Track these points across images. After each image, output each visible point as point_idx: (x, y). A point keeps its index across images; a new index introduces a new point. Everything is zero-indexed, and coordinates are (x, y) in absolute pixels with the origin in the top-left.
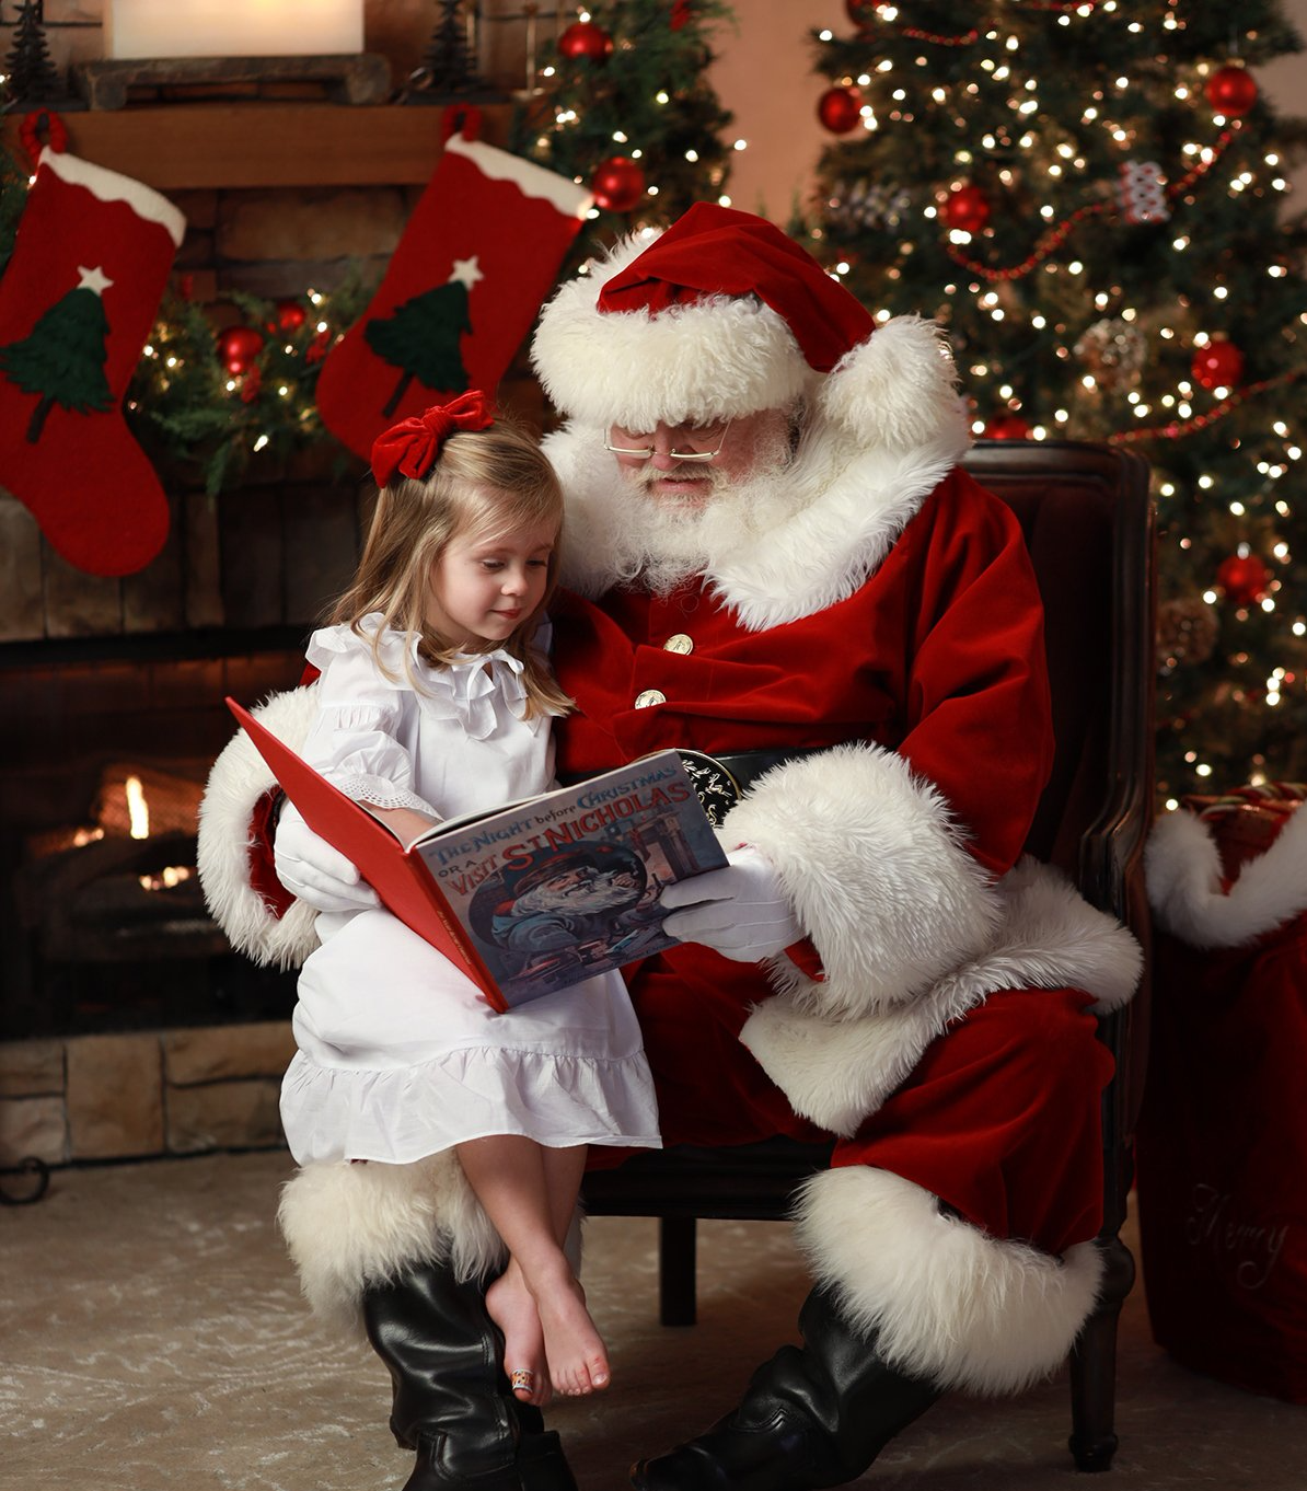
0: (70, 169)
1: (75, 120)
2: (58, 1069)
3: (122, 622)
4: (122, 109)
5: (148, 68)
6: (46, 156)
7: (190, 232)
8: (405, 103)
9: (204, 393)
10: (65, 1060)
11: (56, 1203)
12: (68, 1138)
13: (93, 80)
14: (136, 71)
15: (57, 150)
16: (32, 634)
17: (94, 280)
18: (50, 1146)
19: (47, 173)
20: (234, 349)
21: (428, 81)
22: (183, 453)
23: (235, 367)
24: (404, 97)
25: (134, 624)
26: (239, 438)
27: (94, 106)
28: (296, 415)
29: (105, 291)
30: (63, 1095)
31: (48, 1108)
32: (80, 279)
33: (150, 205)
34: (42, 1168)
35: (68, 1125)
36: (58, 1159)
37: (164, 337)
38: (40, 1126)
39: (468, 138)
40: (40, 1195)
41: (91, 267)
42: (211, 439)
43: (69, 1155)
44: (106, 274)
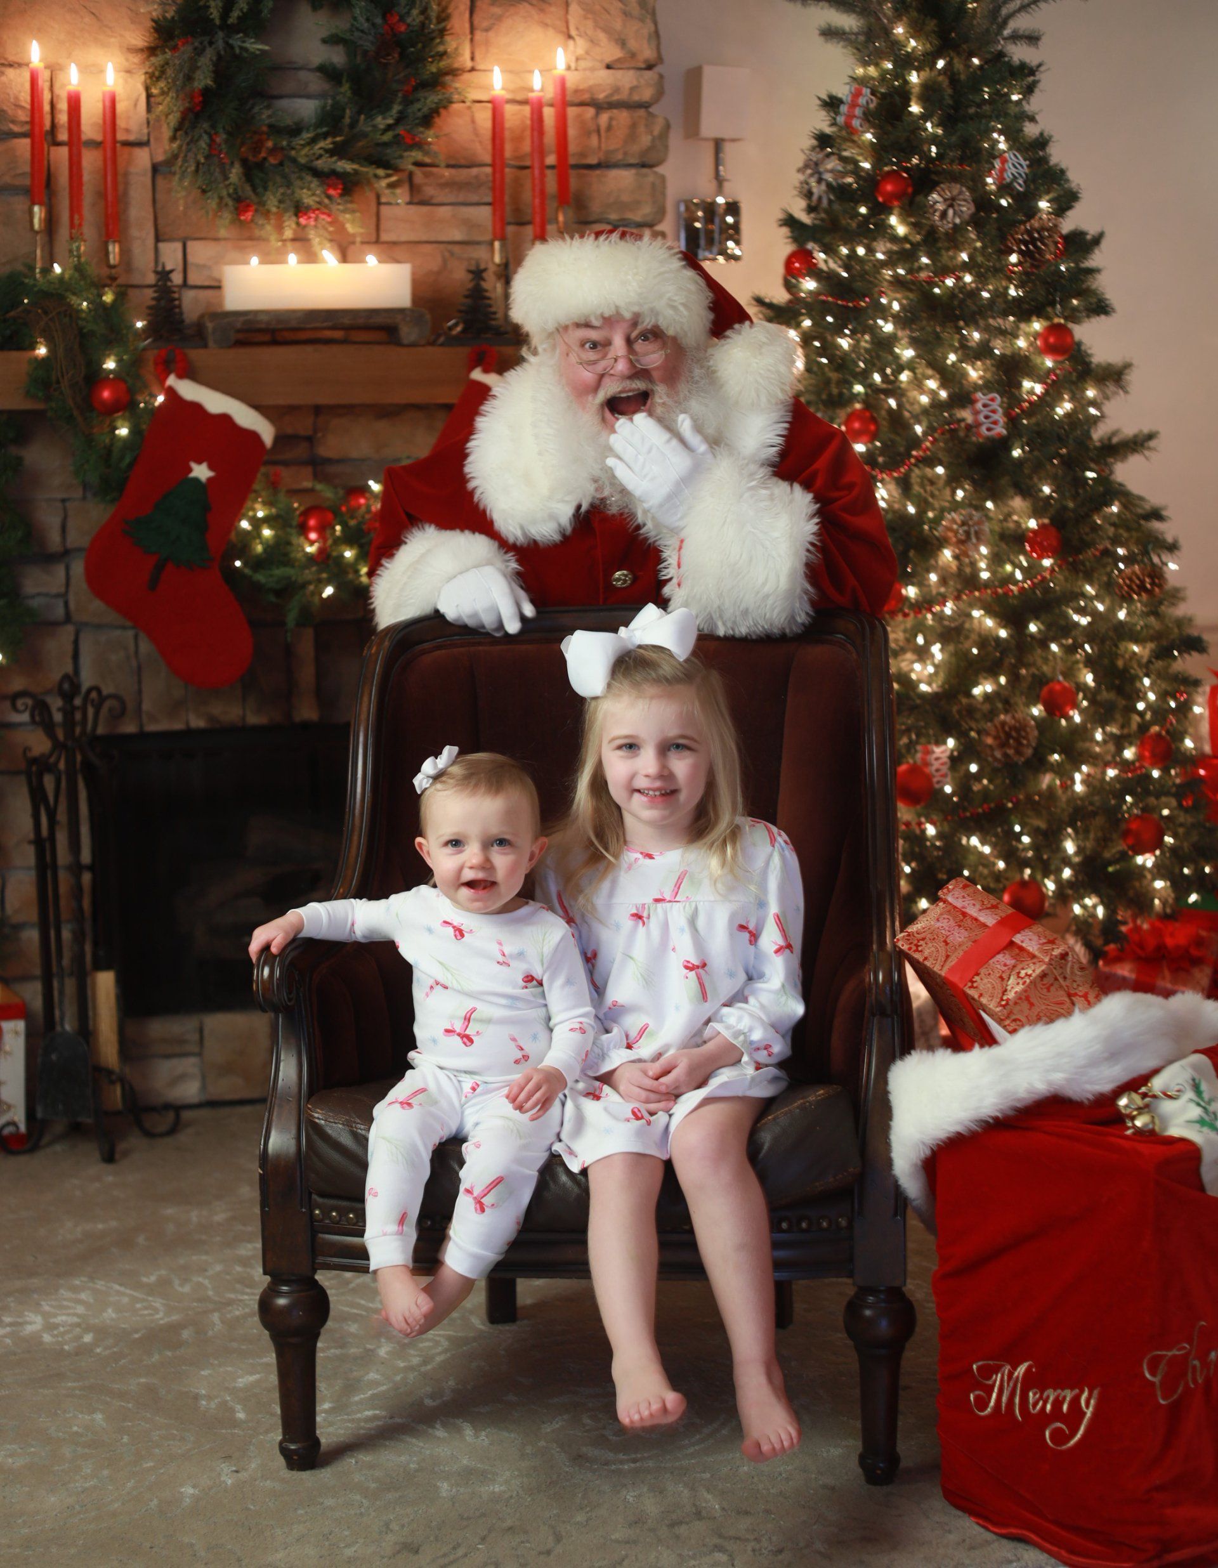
0: (189, 390)
1: (196, 355)
2: (196, 1037)
3: (244, 718)
4: (230, 347)
5: (250, 317)
6: (172, 381)
7: (278, 439)
8: (442, 345)
9: (286, 555)
10: (201, 1031)
11: (183, 1137)
12: (204, 1087)
13: (210, 325)
14: (242, 319)
15: (181, 376)
16: (178, 726)
17: (201, 472)
18: (190, 1091)
19: (171, 393)
20: (312, 522)
21: (459, 329)
22: (272, 598)
23: (313, 536)
24: (442, 339)
25: (253, 719)
26: (311, 587)
27: (211, 343)
28: (357, 572)
29: (210, 480)
30: (200, 1054)
31: (189, 1065)
32: (190, 470)
33: (246, 417)
34: (178, 1109)
35: (204, 1078)
36: (195, 1100)
37: (260, 514)
38: (182, 1077)
39: (486, 371)
40: (173, 1130)
41: (199, 462)
42: (287, 590)
43: (203, 1098)
44: (211, 467)
